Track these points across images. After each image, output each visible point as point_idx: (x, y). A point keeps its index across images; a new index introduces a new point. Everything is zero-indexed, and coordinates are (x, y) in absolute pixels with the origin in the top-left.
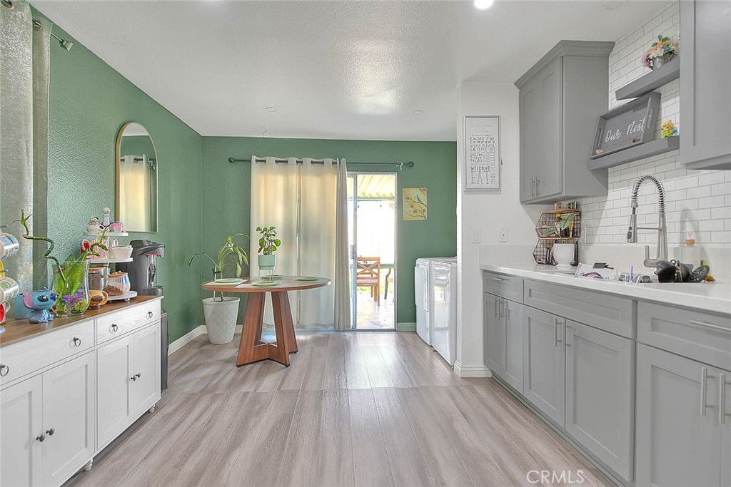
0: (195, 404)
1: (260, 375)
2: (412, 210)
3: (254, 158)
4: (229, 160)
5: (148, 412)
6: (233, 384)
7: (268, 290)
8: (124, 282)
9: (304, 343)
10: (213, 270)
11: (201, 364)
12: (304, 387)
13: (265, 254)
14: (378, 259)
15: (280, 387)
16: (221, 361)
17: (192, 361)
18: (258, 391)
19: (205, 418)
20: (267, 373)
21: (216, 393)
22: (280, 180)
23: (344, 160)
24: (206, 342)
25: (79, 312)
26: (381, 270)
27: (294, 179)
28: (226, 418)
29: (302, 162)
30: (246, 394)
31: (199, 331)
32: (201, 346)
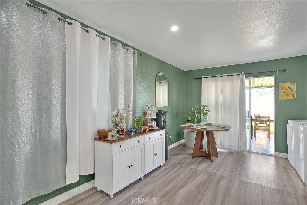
0: (175, 168)
1: (200, 163)
2: (285, 94)
3: (203, 77)
4: (194, 79)
5: (161, 166)
6: (189, 164)
7: (205, 130)
8: (154, 124)
9: (222, 153)
10: (187, 119)
11: (181, 153)
12: (215, 172)
13: (204, 115)
14: (269, 118)
15: (206, 170)
16: (188, 154)
17: (178, 152)
18: (197, 169)
19: (176, 174)
20: (203, 162)
21: (183, 165)
22: (214, 84)
23: (243, 73)
24: (184, 145)
25: (140, 133)
26: (270, 123)
27: (220, 84)
28: (183, 175)
29: (223, 76)
30: (192, 168)
31: (183, 141)
32: (183, 147)
